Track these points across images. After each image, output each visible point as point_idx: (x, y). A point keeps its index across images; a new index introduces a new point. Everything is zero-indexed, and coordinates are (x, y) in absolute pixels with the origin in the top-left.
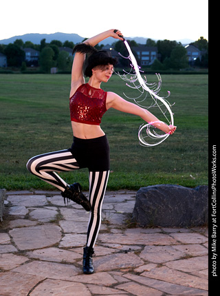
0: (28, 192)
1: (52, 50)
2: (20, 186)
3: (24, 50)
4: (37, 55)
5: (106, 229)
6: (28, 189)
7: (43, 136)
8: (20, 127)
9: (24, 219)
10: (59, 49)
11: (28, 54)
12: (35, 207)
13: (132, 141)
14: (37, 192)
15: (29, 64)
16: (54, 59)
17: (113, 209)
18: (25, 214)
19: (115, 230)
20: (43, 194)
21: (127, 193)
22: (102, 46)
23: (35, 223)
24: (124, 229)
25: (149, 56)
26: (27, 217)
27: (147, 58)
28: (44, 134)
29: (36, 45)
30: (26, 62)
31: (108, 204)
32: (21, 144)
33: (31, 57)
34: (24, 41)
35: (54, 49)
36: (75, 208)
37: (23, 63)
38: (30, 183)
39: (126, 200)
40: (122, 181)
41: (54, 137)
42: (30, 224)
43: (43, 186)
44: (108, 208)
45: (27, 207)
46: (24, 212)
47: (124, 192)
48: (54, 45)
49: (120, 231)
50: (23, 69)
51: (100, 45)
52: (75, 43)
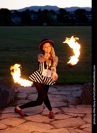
4: (36, 17)
9: (25, 99)
11: (32, 16)
12: (31, 93)
17: (71, 95)
18: (25, 97)
19: (71, 105)
22: (69, 12)
24: (76, 105)
27: (91, 18)
29: (36, 12)
31: (68, 92)
33: (34, 18)
34: (30, 10)
36: (51, 94)
37: (30, 21)
39: (78, 90)
40: (76, 80)
44: (68, 94)
45: (27, 93)
46: (25, 96)
48: (45, 12)
49: (74, 106)
51: (68, 11)
52: (55, 11)
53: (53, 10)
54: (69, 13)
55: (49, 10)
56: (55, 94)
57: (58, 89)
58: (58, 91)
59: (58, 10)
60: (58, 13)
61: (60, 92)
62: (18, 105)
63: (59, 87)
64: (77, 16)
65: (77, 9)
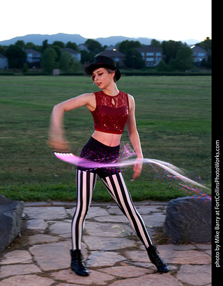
0: (44, 203)
1: (54, 51)
2: (36, 196)
3: (26, 51)
4: (39, 56)
6: (45, 201)
8: (29, 132)
9: (44, 234)
10: (61, 50)
11: (30, 55)
12: (55, 220)
14: (54, 203)
15: (31, 66)
16: (57, 60)
18: (44, 228)
20: (61, 206)
21: (152, 204)
22: (106, 46)
23: (56, 239)
25: (154, 57)
26: (47, 232)
27: (152, 59)
29: (38, 46)
30: (28, 63)
32: (32, 150)
33: (33, 58)
34: (26, 42)
35: (57, 50)
36: (98, 222)
37: (25, 65)
38: (46, 194)
39: (152, 212)
40: (146, 191)
42: (52, 240)
43: (61, 197)
45: (45, 221)
46: (43, 226)
47: (148, 203)
48: (56, 46)
50: (25, 71)
51: (103, 45)
52: (78, 44)
53: (72, 41)
54: (107, 49)
55: (65, 42)
56: (106, 222)
57: (111, 211)
58: (111, 214)
59: (84, 43)
60: (83, 48)
61: (115, 217)
62: (31, 246)
63: (112, 207)
64: (124, 55)
65: (121, 41)
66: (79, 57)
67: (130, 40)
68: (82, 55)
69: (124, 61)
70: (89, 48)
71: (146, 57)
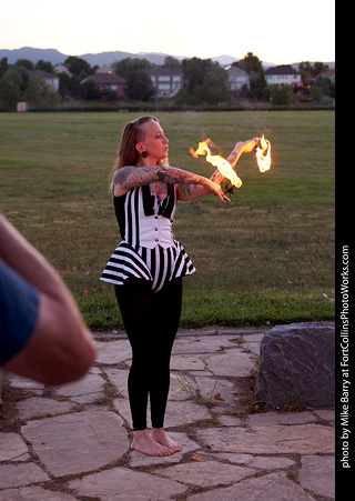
1: (18, 74)
5: (209, 417)
7: (36, 222)
9: (43, 396)
10: (29, 73)
13: (191, 226)
17: (206, 369)
21: (220, 331)
22: (96, 67)
24: (243, 416)
25: (171, 83)
26: (48, 392)
27: (167, 87)
28: (38, 218)
31: (192, 359)
39: (223, 348)
41: (56, 222)
44: (194, 366)
47: (214, 331)
48: (22, 68)
51: (92, 66)
52: (53, 64)
53: (45, 60)
54: (98, 71)
55: (35, 61)
59: (63, 62)
60: (61, 69)
62: (23, 423)
64: (124, 81)
65: (120, 59)
66: (56, 83)
67: (133, 58)
68: (60, 81)
69: (125, 90)
70: (71, 70)
71: (158, 83)
